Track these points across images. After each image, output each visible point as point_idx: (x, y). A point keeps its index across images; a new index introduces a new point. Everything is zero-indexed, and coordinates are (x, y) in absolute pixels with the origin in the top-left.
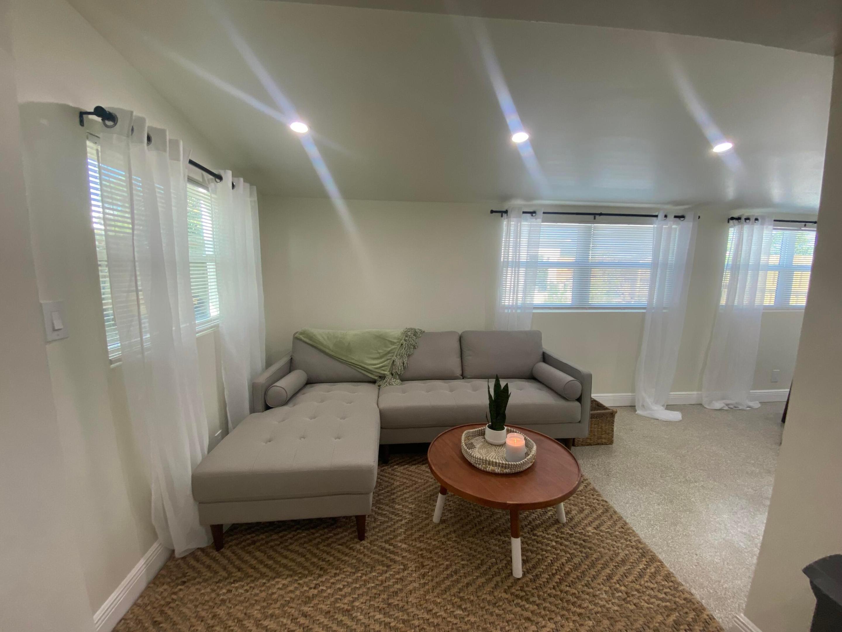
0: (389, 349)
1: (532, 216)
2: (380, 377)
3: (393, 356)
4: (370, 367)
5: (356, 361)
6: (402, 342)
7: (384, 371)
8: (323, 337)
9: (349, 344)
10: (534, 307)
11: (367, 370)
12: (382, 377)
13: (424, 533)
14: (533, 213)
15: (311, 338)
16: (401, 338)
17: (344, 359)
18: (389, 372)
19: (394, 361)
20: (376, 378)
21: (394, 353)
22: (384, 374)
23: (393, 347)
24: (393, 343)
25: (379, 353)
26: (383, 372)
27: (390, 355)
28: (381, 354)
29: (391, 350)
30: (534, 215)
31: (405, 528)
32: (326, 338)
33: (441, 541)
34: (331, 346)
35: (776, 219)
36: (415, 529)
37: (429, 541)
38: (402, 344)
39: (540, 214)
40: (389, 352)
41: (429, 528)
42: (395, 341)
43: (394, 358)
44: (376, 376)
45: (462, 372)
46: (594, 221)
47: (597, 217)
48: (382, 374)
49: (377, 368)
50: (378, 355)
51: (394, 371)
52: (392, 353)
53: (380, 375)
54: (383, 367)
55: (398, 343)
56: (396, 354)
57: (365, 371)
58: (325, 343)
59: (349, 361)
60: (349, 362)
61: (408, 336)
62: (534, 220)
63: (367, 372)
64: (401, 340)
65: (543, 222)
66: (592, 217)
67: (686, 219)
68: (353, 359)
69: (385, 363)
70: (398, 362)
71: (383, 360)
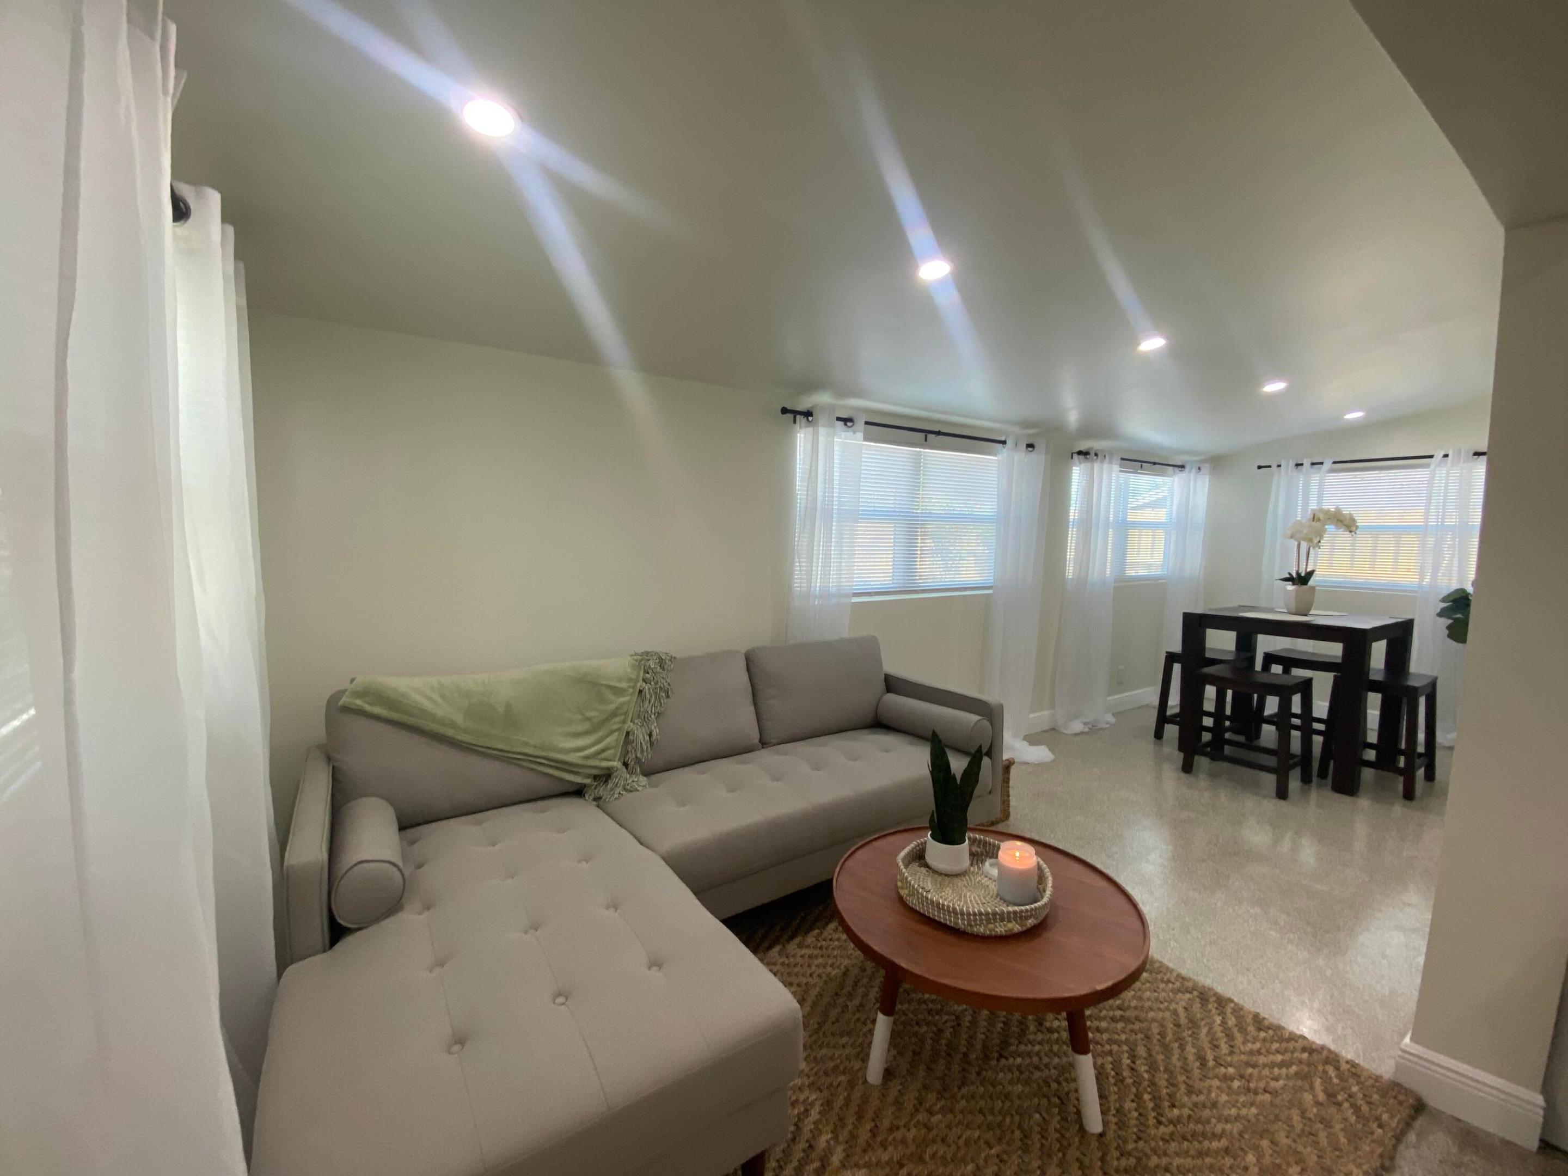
0: (612, 707)
1: (846, 424)
2: (595, 777)
3: (624, 722)
4: (571, 758)
5: (535, 747)
6: (639, 685)
7: (610, 760)
8: (429, 698)
9: (508, 706)
10: (854, 593)
11: (566, 767)
12: (605, 776)
13: (873, 1120)
14: (846, 421)
15: (392, 703)
16: (634, 677)
17: (501, 746)
18: (619, 760)
19: (628, 733)
20: (587, 781)
21: (626, 714)
22: (608, 769)
23: (622, 699)
24: (618, 691)
25: (589, 719)
26: (605, 764)
27: (616, 720)
28: (595, 721)
29: (617, 708)
30: (849, 424)
31: (830, 1127)
32: (436, 697)
33: (918, 1122)
34: (459, 718)
35: (1123, 457)
36: (850, 1120)
37: (898, 1135)
38: (640, 691)
39: (860, 424)
40: (613, 714)
41: (875, 1103)
42: (623, 685)
43: (629, 726)
44: (588, 776)
45: (761, 736)
46: (925, 444)
47: (930, 436)
48: (602, 768)
49: (587, 757)
50: (587, 726)
51: (631, 758)
52: (621, 714)
53: (595, 772)
54: (603, 751)
55: (631, 690)
56: (630, 716)
57: (557, 768)
58: (440, 713)
59: (514, 750)
60: (514, 753)
61: (650, 671)
62: (850, 434)
63: (564, 770)
64: (637, 681)
65: (866, 439)
66: (922, 435)
67: (1035, 449)
68: (527, 744)
69: (608, 740)
70: (640, 736)
71: (601, 734)
